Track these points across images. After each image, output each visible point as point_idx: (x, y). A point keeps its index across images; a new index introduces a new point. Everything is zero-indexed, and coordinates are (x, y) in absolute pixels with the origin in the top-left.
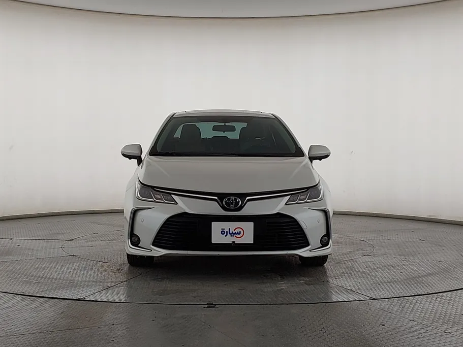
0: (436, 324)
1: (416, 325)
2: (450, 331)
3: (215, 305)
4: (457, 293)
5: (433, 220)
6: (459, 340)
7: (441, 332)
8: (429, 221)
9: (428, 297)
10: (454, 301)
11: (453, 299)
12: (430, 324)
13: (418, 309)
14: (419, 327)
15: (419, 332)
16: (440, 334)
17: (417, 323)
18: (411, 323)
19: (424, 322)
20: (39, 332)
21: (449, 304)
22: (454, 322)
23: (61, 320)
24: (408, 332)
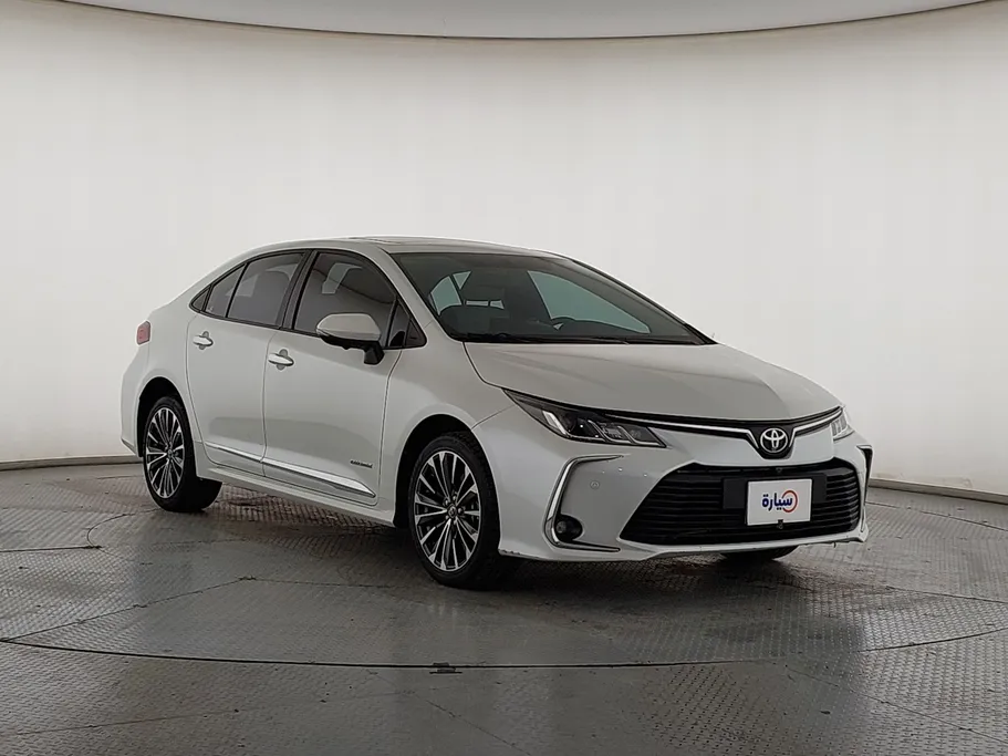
0: (937, 710)
1: (895, 714)
2: (970, 726)
3: (454, 667)
4: (968, 644)
6: (994, 745)
7: (952, 727)
9: (909, 653)
10: (966, 660)
11: (962, 655)
12: (926, 711)
13: (892, 678)
14: (903, 716)
15: (904, 728)
16: (951, 733)
17: (896, 708)
18: (883, 708)
19: (912, 707)
20: (73, 726)
21: (955, 668)
22: (975, 707)
23: (117, 700)
24: (883, 727)
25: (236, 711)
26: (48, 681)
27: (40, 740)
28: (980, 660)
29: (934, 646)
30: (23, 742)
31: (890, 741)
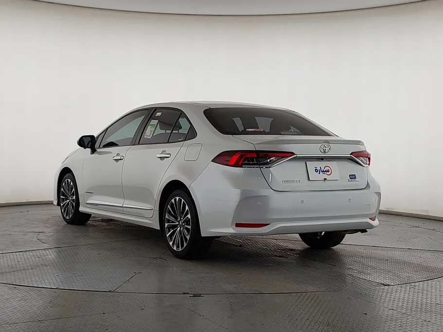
0: (415, 313)
1: (396, 314)
2: (429, 320)
4: (428, 283)
5: (390, 213)
6: (439, 328)
7: (421, 320)
8: (387, 214)
9: (401, 287)
10: (427, 290)
11: (425, 288)
12: (410, 313)
13: (394, 298)
14: (400, 316)
15: (400, 321)
16: (421, 323)
17: (396, 312)
18: (391, 312)
19: (404, 311)
20: (31, 321)
21: (423, 294)
22: (431, 311)
23: (51, 309)
24: (391, 320)
25: (104, 314)
26: (20, 300)
27: (17, 327)
28: (434, 291)
29: (413, 284)
30: (10, 328)
31: (394, 326)
